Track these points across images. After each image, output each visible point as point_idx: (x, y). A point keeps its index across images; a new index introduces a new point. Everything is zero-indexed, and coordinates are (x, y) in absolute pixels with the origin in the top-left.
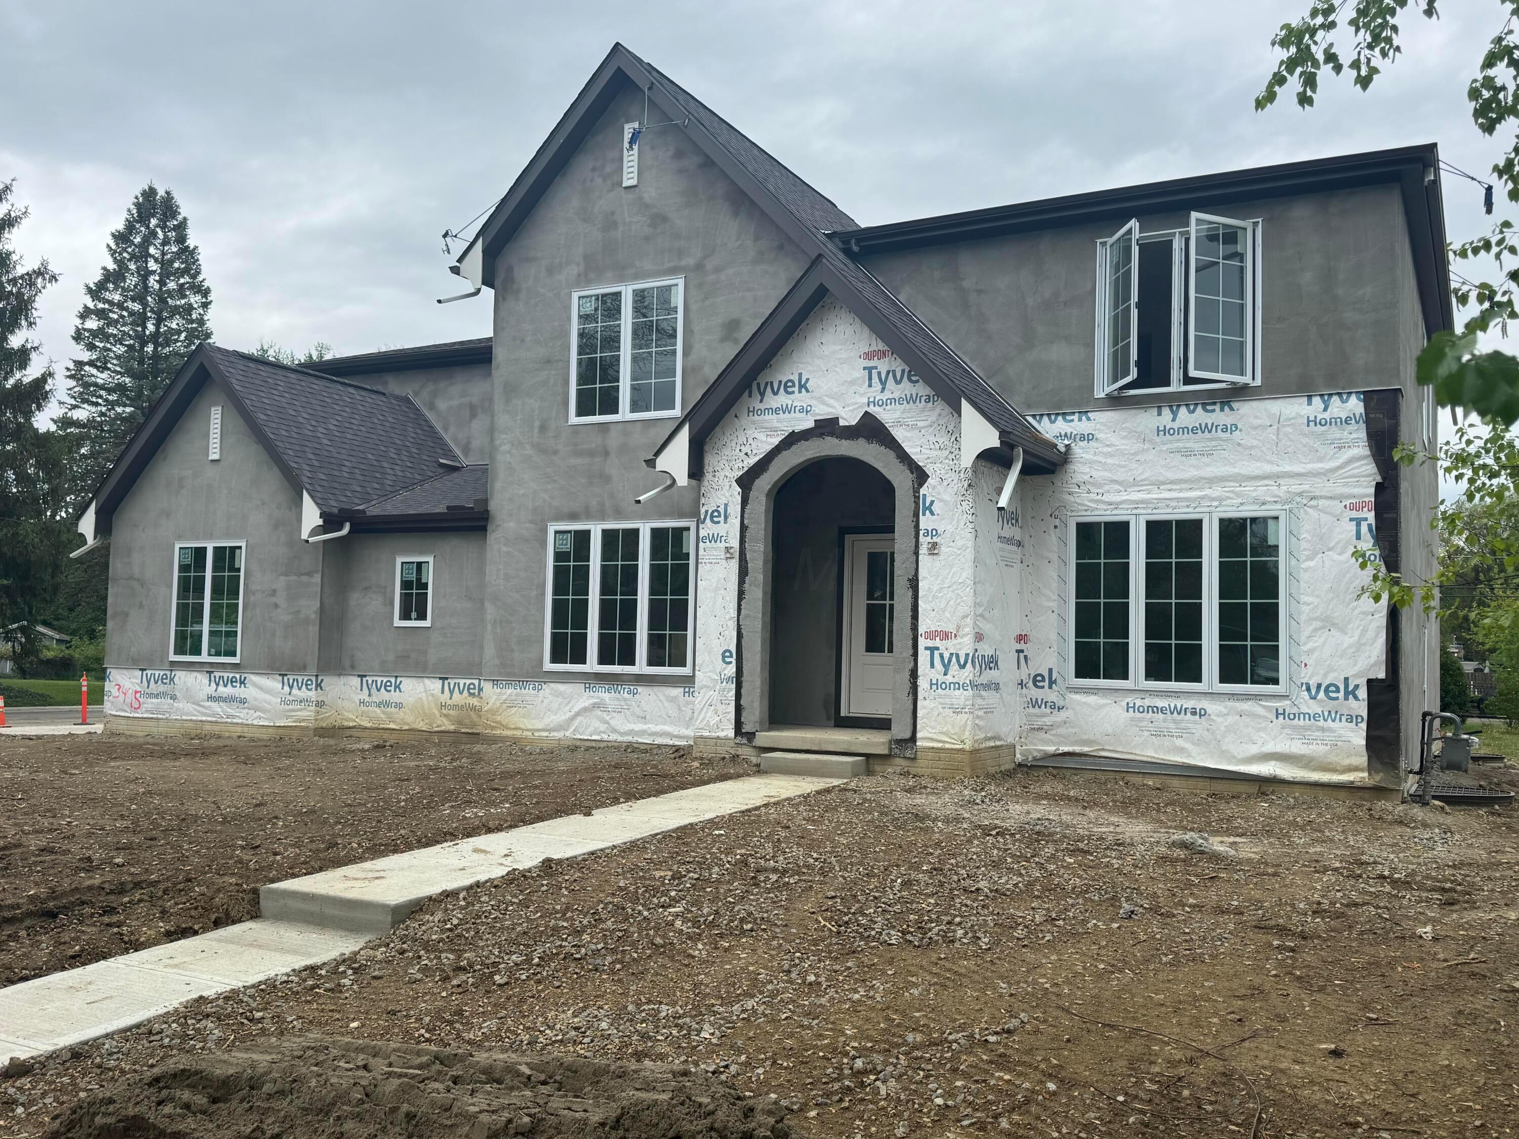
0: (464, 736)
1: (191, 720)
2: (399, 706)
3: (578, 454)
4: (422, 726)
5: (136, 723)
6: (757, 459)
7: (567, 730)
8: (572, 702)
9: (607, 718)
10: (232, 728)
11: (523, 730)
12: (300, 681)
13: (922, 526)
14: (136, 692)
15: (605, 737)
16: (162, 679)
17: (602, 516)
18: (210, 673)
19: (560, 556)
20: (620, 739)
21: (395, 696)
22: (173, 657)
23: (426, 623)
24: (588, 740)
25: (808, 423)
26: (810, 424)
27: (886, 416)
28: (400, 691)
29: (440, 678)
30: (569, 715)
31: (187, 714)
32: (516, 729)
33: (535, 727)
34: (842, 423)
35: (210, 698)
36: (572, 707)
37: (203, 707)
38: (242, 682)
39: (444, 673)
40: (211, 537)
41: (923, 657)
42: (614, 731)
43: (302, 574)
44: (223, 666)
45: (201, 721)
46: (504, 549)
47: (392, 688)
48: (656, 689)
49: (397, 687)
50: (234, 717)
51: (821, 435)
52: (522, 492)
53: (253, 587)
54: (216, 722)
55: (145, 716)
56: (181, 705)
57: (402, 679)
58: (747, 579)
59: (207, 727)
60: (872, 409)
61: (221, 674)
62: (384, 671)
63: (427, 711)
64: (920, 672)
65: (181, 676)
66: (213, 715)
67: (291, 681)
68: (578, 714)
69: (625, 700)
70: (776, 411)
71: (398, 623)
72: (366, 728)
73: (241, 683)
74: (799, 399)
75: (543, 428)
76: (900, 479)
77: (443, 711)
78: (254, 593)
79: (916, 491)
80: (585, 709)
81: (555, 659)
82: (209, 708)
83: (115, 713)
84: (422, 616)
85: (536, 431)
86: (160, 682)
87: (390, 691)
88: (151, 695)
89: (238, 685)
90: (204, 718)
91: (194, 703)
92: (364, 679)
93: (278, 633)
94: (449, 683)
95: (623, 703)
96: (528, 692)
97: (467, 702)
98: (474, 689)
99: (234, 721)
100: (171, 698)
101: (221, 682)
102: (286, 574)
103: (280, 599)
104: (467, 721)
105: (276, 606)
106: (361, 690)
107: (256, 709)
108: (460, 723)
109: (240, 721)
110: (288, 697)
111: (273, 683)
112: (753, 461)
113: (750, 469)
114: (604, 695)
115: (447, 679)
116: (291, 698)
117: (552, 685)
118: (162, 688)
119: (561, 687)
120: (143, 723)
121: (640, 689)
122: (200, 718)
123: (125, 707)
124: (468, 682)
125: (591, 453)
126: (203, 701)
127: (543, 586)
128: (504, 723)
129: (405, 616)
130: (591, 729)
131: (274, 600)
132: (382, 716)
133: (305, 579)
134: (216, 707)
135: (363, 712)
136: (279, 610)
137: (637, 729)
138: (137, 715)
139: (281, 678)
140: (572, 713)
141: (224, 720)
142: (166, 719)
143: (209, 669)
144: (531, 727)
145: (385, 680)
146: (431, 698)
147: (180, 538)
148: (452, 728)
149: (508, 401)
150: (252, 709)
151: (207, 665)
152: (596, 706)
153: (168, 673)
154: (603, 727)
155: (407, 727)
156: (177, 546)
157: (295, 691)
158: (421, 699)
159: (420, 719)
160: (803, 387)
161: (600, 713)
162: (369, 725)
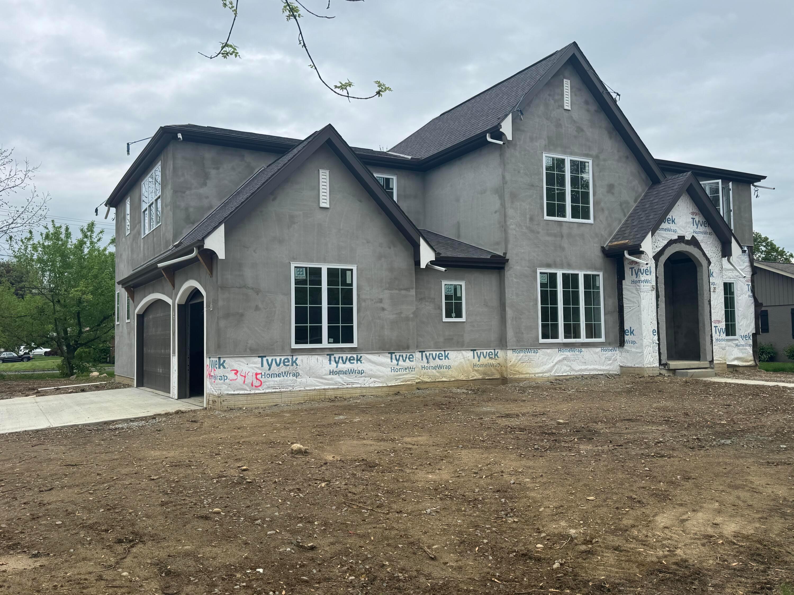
0: (487, 381)
1: (315, 390)
2: (449, 367)
3: (549, 235)
4: (462, 377)
5: (256, 397)
6: (660, 249)
7: (551, 372)
8: (553, 358)
9: (570, 364)
10: (354, 391)
11: (530, 374)
12: (404, 356)
13: (711, 281)
14: (257, 374)
15: (569, 374)
16: (284, 362)
17: (562, 267)
18: (330, 355)
19: (542, 285)
20: (576, 374)
21: (445, 362)
22: (294, 346)
23: (463, 319)
24: (562, 376)
25: (675, 237)
26: (676, 237)
27: (700, 238)
28: (449, 359)
29: (471, 350)
30: (552, 364)
31: (311, 385)
32: (526, 374)
33: (536, 372)
34: (686, 238)
35: (332, 372)
36: (553, 360)
37: (325, 379)
38: (359, 360)
39: (474, 347)
40: (325, 261)
41: (714, 329)
42: (574, 370)
43: (401, 289)
44: (342, 350)
45: (324, 389)
46: (515, 280)
47: (443, 358)
48: (590, 349)
49: (446, 357)
50: (353, 383)
51: (680, 242)
52: (523, 251)
53: (363, 297)
54: (338, 388)
55: (267, 391)
56: (304, 380)
57: (448, 352)
58: (659, 299)
59: (330, 393)
60: (695, 235)
61: (341, 355)
62: (438, 348)
63: (466, 369)
64: (713, 335)
65: (301, 359)
66: (336, 384)
67: (398, 357)
68: (556, 363)
69: (577, 355)
70: (665, 230)
71: (445, 320)
72: (427, 382)
73: (357, 360)
74: (672, 226)
75: (531, 219)
76: (704, 263)
77: (475, 368)
78: (364, 301)
79: (708, 268)
80: (560, 361)
81: (543, 337)
82: (332, 379)
83: (233, 392)
84: (459, 315)
85: (528, 220)
86: (282, 364)
87: (442, 359)
88: (271, 376)
89: (355, 362)
90: (327, 387)
91: (317, 377)
92: (424, 354)
93: (386, 327)
94: (477, 353)
95: (576, 356)
96: (531, 355)
97: (489, 362)
98: (492, 355)
99: (354, 386)
100: (294, 375)
101: (341, 361)
102: (390, 288)
103: (386, 304)
104: (489, 373)
105: (383, 309)
106: (422, 360)
107: (371, 376)
108: (485, 374)
109: (359, 386)
110: (396, 367)
111: (384, 359)
112: (659, 249)
113: (658, 253)
114: (567, 353)
115: (475, 350)
116: (398, 367)
117: (543, 350)
118: (283, 369)
119: (549, 351)
120: (265, 397)
121: (583, 349)
122: (323, 387)
123: (245, 387)
124: (488, 351)
125: (555, 235)
126: (326, 375)
127: (537, 300)
128: (520, 371)
129: (448, 315)
130: (563, 370)
131: (381, 305)
132: (437, 374)
133: (403, 292)
134: (337, 378)
135: (424, 373)
136: (386, 312)
137: (583, 368)
138: (257, 392)
139: (390, 355)
140: (554, 363)
141: (344, 386)
142: (290, 391)
143: (330, 352)
144: (533, 372)
145: (438, 353)
146: (467, 362)
147: (295, 259)
148: (480, 377)
149: (512, 202)
150: (369, 377)
151: (328, 350)
152: (564, 359)
153: (290, 358)
154: (568, 369)
155: (453, 379)
156: (293, 265)
157: (401, 362)
158: (461, 362)
159: (461, 374)
160: (673, 221)
161: (566, 362)
162: (429, 380)
